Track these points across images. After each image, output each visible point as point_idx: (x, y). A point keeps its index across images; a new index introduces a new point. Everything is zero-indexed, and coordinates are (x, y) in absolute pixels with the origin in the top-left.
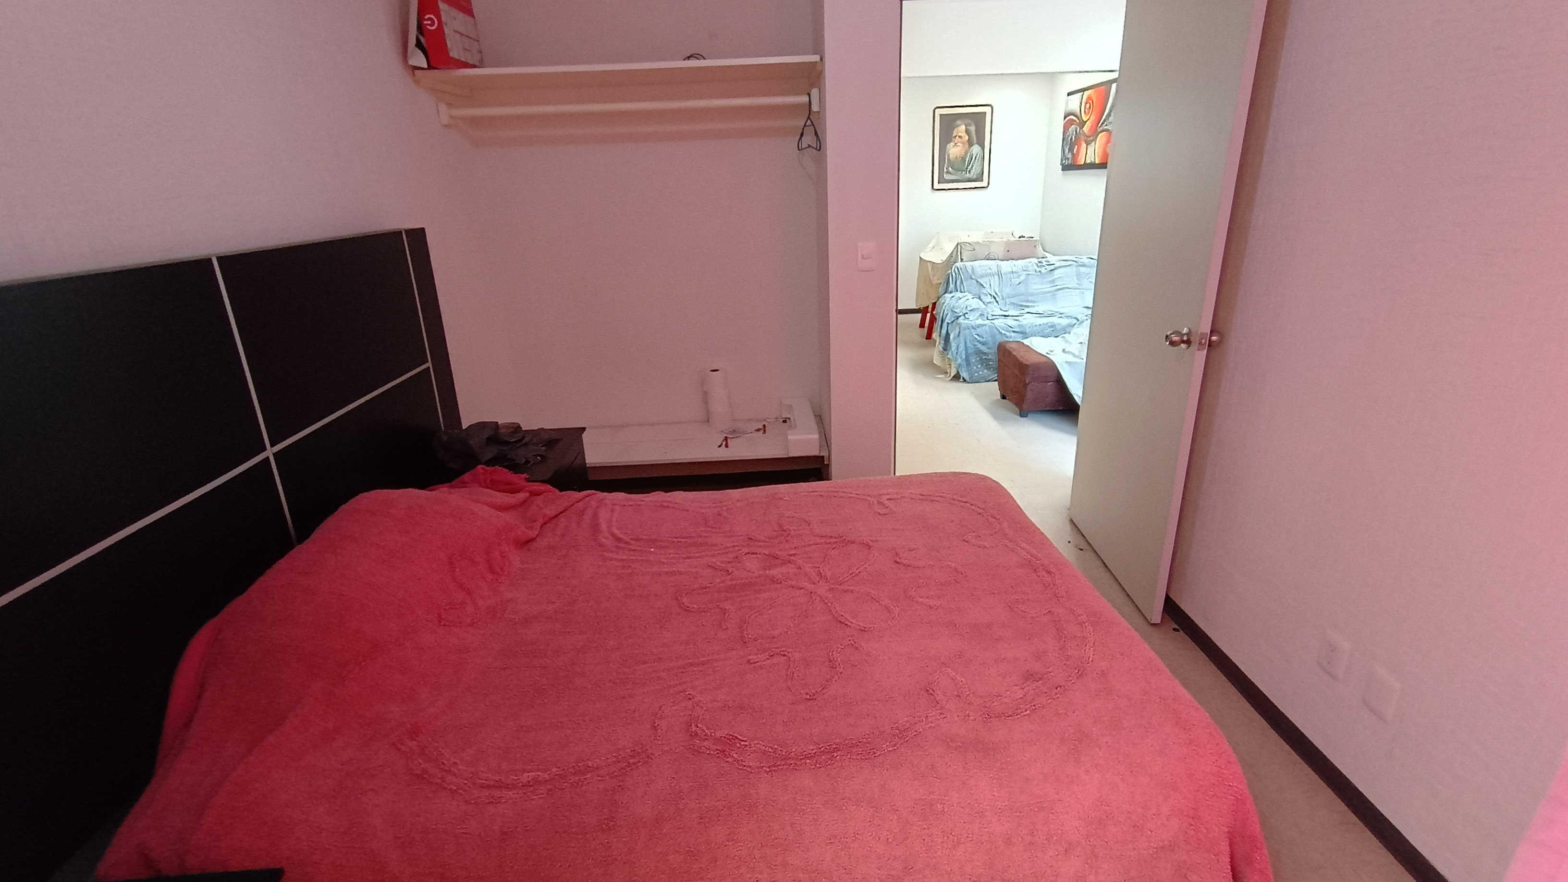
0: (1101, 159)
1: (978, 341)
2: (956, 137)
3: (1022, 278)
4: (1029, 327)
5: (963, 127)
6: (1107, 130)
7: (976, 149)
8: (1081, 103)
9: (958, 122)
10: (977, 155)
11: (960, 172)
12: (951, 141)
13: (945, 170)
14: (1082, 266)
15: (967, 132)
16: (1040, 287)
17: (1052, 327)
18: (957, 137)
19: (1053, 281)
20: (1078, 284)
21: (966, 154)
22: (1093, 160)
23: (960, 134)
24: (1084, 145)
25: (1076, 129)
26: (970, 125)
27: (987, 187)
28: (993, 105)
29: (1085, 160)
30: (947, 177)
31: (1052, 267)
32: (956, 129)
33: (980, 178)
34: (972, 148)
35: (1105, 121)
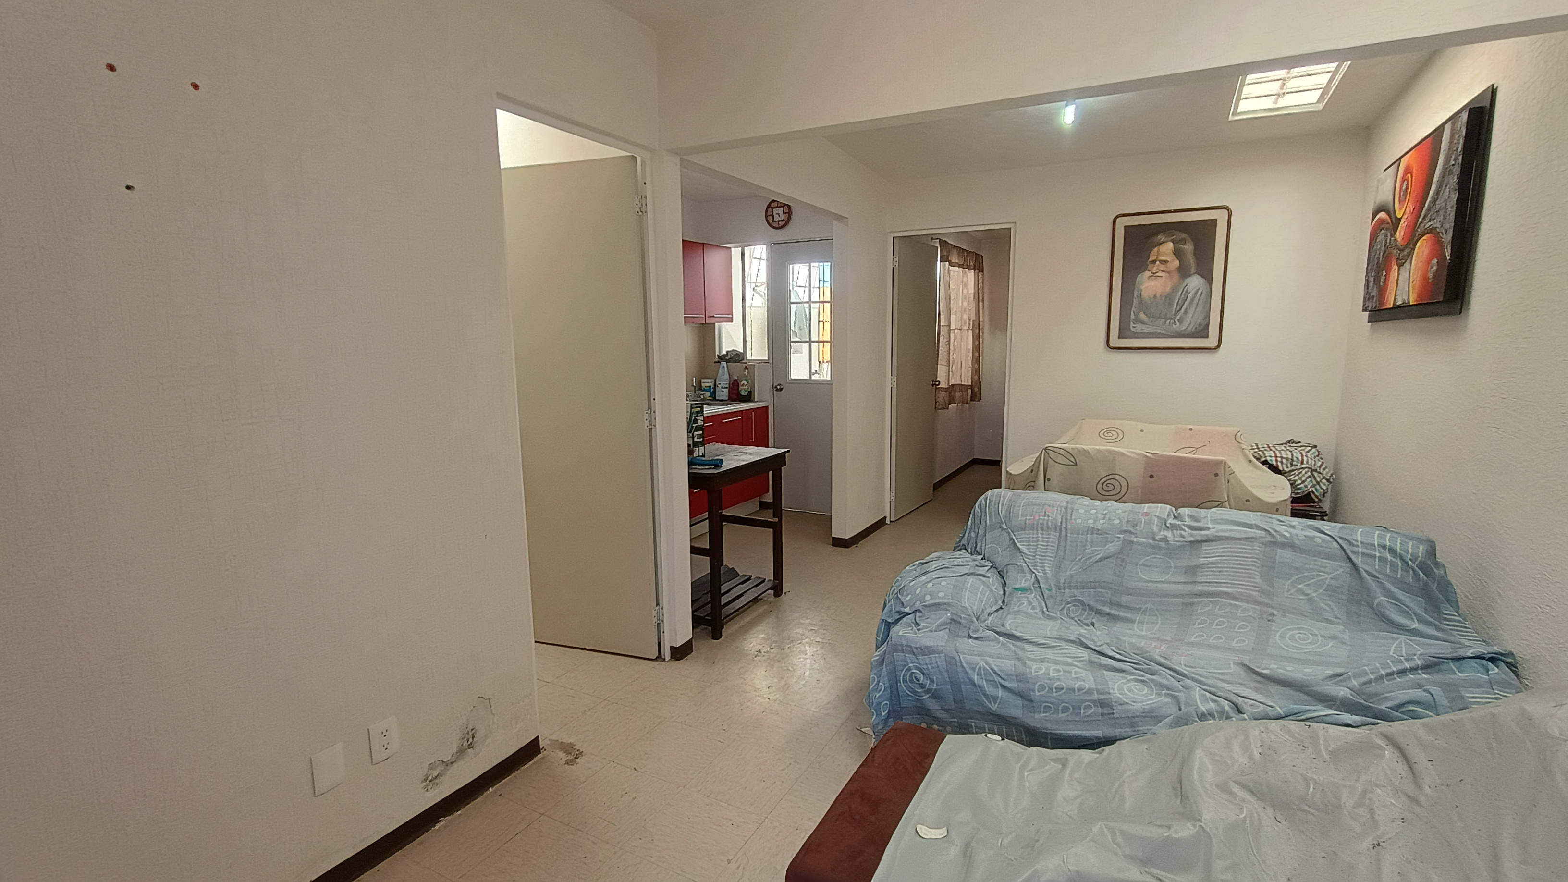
0: (1419, 296)
1: (922, 686)
2: (1154, 262)
3: (1111, 548)
4: (1042, 688)
5: (1170, 245)
6: (1431, 231)
7: (1195, 282)
8: (1396, 181)
9: (1161, 237)
10: (1196, 293)
11: (1163, 320)
12: (1146, 269)
13: (1133, 316)
14: (1283, 545)
15: (1178, 253)
16: (1156, 577)
17: (1102, 704)
18: (1158, 262)
19: (1192, 570)
20: (1263, 592)
21: (1175, 289)
22: (1406, 298)
23: (1163, 258)
24: (1396, 267)
25: (1386, 236)
26: (1184, 242)
27: (1219, 346)
28: (1230, 207)
29: (1395, 299)
30: (1139, 328)
31: (1198, 535)
32: (1156, 249)
33: (1202, 332)
34: (1187, 281)
35: (1429, 210)
